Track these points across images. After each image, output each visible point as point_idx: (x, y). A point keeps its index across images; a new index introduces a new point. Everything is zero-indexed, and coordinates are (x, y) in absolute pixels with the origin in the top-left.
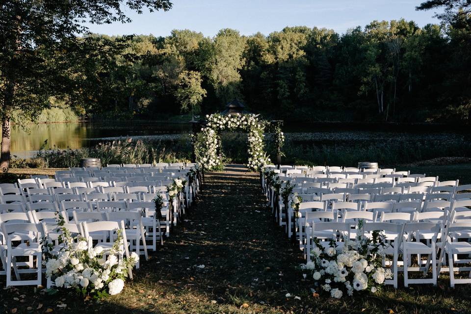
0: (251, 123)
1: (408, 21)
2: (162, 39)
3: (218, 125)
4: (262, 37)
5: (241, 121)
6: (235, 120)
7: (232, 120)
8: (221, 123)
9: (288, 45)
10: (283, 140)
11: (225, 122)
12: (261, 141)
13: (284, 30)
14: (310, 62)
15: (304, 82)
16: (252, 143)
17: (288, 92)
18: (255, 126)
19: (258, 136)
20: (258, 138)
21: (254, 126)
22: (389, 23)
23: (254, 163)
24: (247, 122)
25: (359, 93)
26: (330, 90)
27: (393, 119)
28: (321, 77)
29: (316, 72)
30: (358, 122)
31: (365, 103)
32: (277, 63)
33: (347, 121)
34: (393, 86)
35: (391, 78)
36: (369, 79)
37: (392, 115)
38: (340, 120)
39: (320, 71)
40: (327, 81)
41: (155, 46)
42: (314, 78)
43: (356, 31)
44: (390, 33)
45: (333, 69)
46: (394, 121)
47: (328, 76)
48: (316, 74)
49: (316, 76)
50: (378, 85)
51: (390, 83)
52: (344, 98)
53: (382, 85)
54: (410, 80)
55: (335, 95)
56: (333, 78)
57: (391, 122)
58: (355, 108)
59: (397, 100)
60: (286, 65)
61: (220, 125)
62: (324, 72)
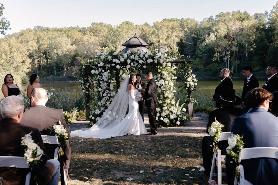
0: (158, 60)
1: (243, 12)
2: (84, 29)
3: (113, 65)
4: (148, 25)
5: (144, 59)
6: (137, 58)
7: (132, 57)
8: (117, 61)
9: (166, 30)
10: (196, 84)
11: (122, 60)
12: (172, 84)
14: (180, 40)
16: (160, 88)
19: (169, 79)
20: (168, 81)
22: (231, 13)
23: (164, 114)
24: (153, 59)
25: (214, 59)
26: (194, 58)
27: (236, 75)
28: (188, 50)
29: (184, 46)
30: (214, 78)
31: (217, 65)
32: (159, 42)
33: (206, 78)
34: (236, 53)
35: (234, 48)
36: (220, 49)
37: (235, 73)
38: (201, 77)
39: (187, 46)
40: (192, 52)
41: (80, 33)
42: (183, 50)
43: (209, 19)
44: (232, 19)
45: (195, 44)
46: (237, 76)
47: (192, 49)
48: (184, 48)
49: (184, 49)
50: (226, 53)
51: (233, 52)
52: (204, 63)
53: (228, 53)
54: (247, 49)
55: (197, 61)
56: (196, 50)
57: (235, 77)
58: (211, 69)
59: (238, 62)
60: (165, 42)
61: (116, 64)
62: (189, 46)
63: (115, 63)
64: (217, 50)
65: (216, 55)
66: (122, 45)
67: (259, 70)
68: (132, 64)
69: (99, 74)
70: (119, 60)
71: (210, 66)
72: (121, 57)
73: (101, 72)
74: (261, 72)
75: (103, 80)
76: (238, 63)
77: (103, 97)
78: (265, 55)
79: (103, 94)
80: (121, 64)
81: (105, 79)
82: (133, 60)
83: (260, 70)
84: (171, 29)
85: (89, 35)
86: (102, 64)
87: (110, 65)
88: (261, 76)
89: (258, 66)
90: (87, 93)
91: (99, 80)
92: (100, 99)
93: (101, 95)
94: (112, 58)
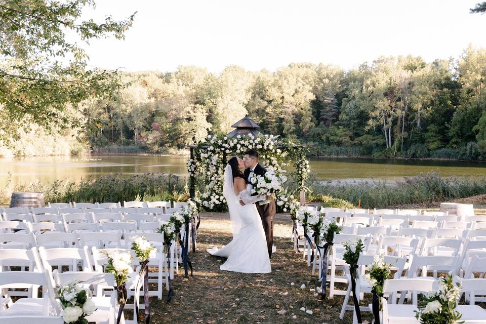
0: (268, 146)
1: (416, 56)
2: (168, 75)
3: (223, 149)
4: (267, 72)
5: (254, 144)
6: (246, 143)
7: (242, 142)
8: (227, 146)
9: (294, 80)
10: (309, 171)
11: (232, 145)
13: (290, 66)
14: (316, 97)
15: (310, 116)
17: (293, 126)
18: (274, 151)
19: (277, 165)
20: (277, 167)
21: (272, 151)
22: (397, 59)
24: (263, 145)
25: (367, 128)
26: (336, 125)
27: (401, 154)
28: (327, 112)
29: (322, 106)
30: (365, 157)
31: (372, 138)
32: (283, 98)
33: (354, 157)
34: (401, 120)
35: (400, 113)
36: (377, 113)
37: (400, 150)
38: (347, 155)
39: (327, 106)
40: (334, 115)
41: (161, 80)
42: (320, 112)
43: (363, 66)
44: (398, 67)
45: (339, 104)
46: (402, 156)
47: (334, 111)
48: (322, 109)
49: (322, 111)
50: (386, 120)
51: (398, 118)
52: (351, 133)
53: (390, 120)
54: (419, 115)
55: (341, 130)
56: (339, 113)
57: (399, 158)
58: (361, 143)
59: (404, 134)
60: (292, 99)
61: (226, 149)
62: (330, 107)
63: (224, 147)
64: (373, 114)
65: (370, 122)
66: (232, 127)
67: (437, 149)
68: (242, 149)
69: (208, 158)
70: (229, 145)
71: (361, 138)
72: (231, 142)
73: (211, 155)
74: (439, 151)
75: (212, 164)
76: (405, 136)
77: (211, 181)
78: (447, 125)
79: (211, 178)
80: (231, 149)
81: (214, 163)
82: (243, 145)
83: (439, 148)
84: (302, 79)
85: (175, 83)
86: (212, 148)
87: (219, 150)
88: (439, 157)
89: (435, 141)
90: (192, 175)
91: (208, 164)
92: (208, 182)
93: (210, 179)
94: (222, 143)
